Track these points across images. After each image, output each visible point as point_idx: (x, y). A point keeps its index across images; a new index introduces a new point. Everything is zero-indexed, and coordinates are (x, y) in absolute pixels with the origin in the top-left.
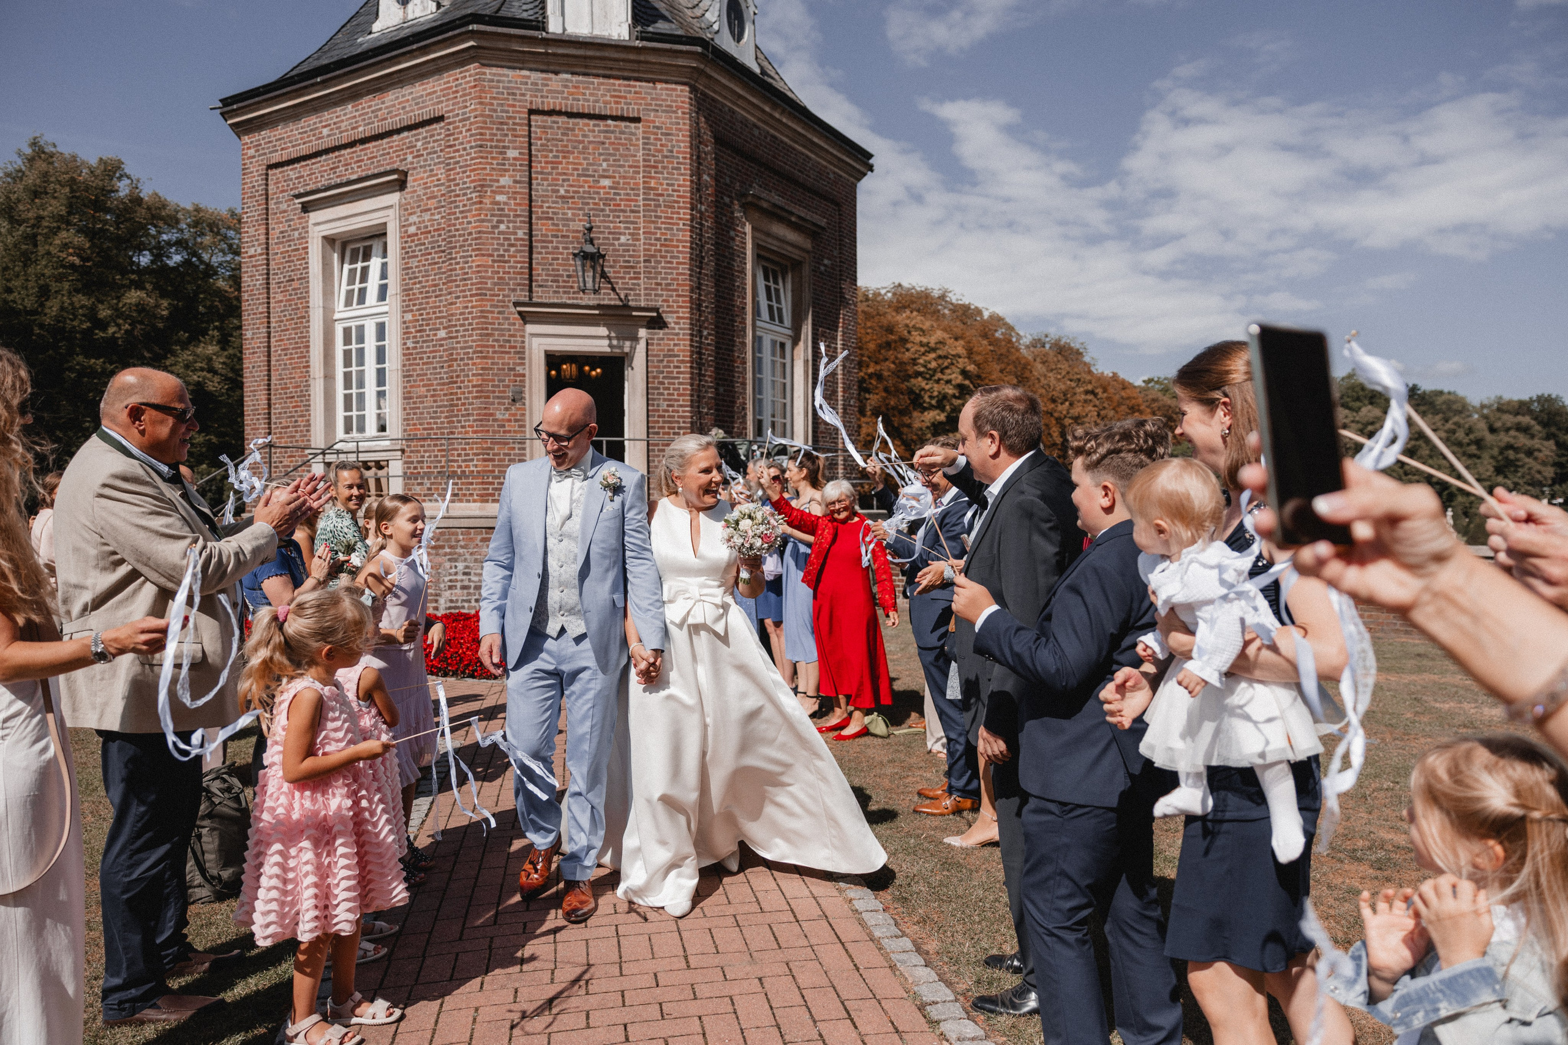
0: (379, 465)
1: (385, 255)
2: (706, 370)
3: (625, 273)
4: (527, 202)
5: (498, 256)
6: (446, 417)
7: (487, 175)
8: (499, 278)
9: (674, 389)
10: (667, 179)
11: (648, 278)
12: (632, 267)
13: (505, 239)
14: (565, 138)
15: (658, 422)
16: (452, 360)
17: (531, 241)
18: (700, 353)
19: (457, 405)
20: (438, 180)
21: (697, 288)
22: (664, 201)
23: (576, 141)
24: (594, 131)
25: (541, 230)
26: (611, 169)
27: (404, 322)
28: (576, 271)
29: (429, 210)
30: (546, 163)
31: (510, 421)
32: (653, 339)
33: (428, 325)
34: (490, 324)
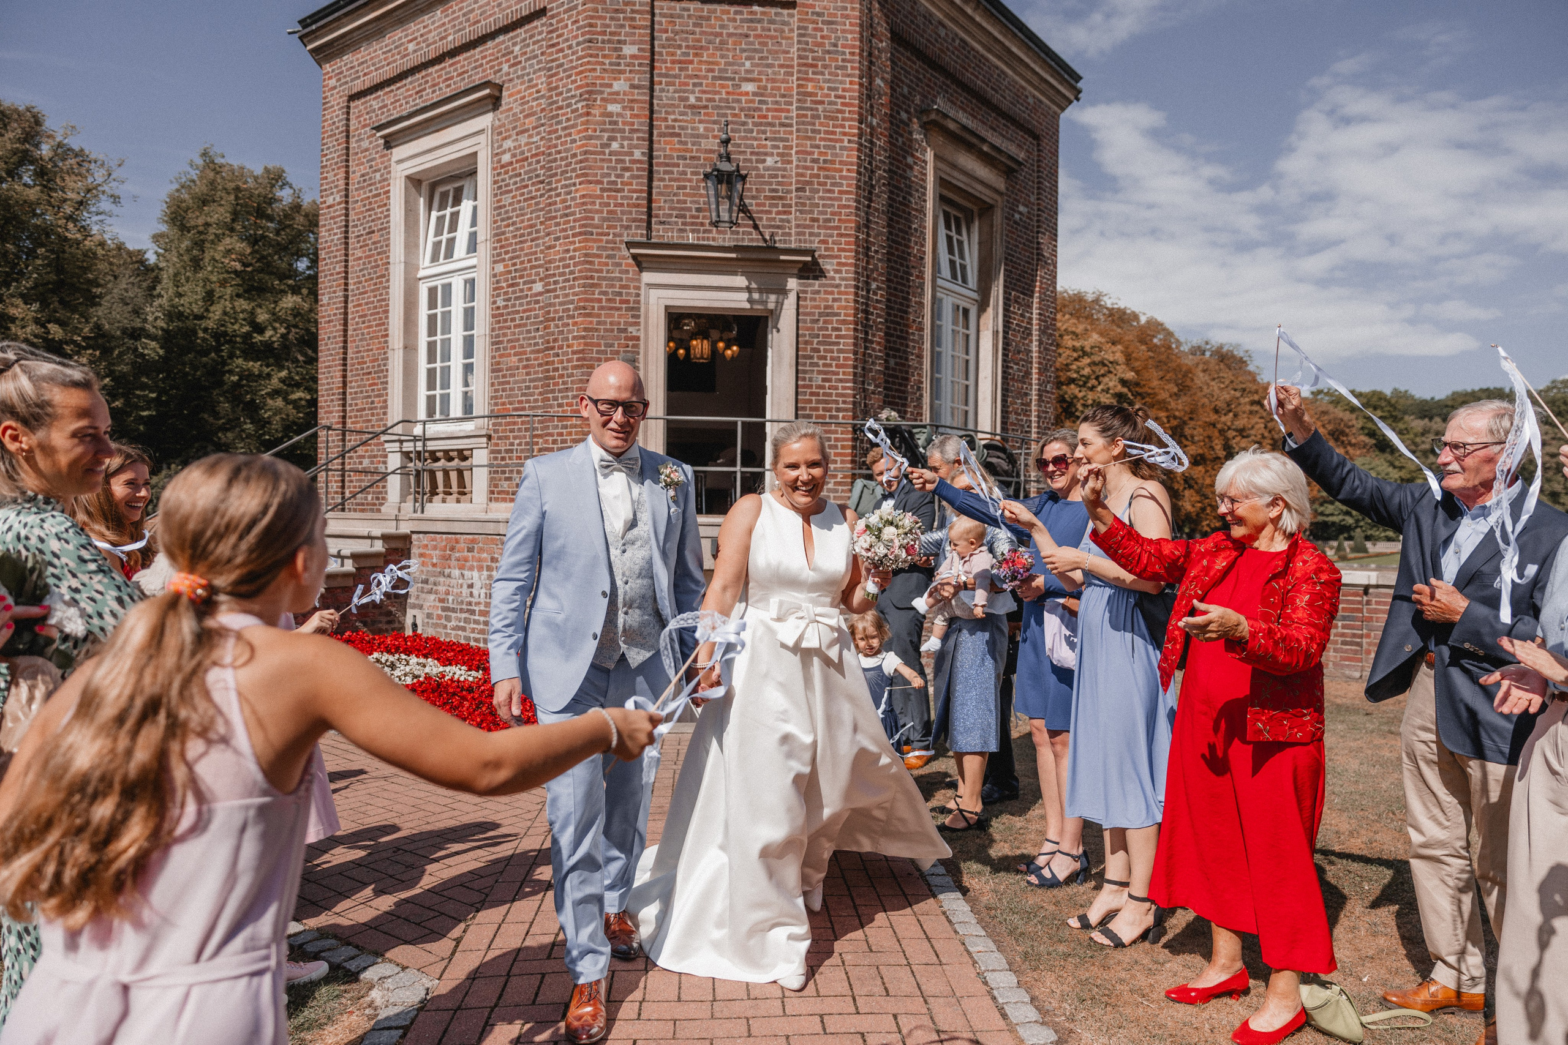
0: (463, 455)
1: (475, 195)
2: (874, 335)
3: (771, 205)
4: (647, 113)
5: (609, 183)
6: (540, 394)
7: (597, 78)
8: (609, 212)
9: (832, 359)
10: (829, 81)
11: (801, 212)
12: (781, 198)
13: (618, 161)
14: (698, 30)
15: (810, 401)
16: (548, 320)
17: (651, 165)
18: (866, 312)
19: (553, 378)
20: (538, 92)
21: (865, 226)
22: (824, 111)
23: (712, 34)
24: (735, 20)
25: (664, 150)
26: (756, 70)
27: (495, 276)
28: (709, 203)
29: (527, 130)
30: (673, 62)
32: (806, 292)
33: (521, 277)
34: (597, 271)
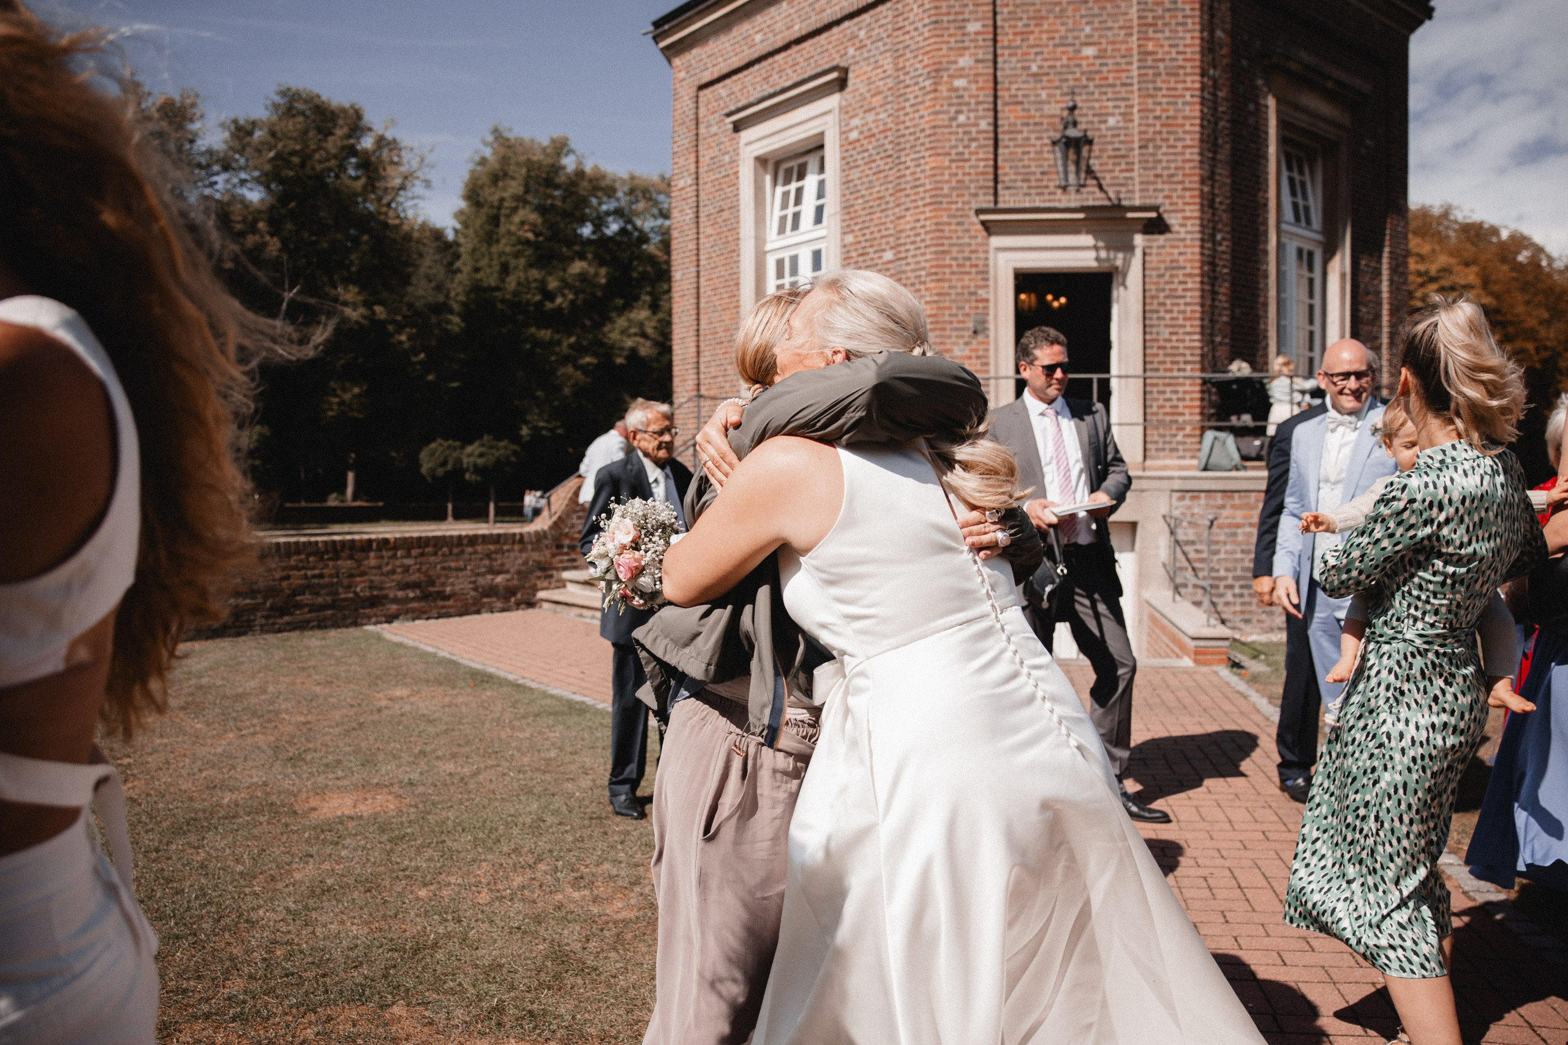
1: (822, 169)
2: (1220, 286)
3: (1114, 164)
4: (991, 85)
5: (957, 154)
7: (944, 56)
8: (958, 182)
9: (1179, 312)
10: (1169, 38)
11: (1145, 169)
12: (1123, 156)
13: (965, 133)
14: (1038, 1)
15: (1157, 355)
17: (996, 133)
18: (1213, 264)
20: (884, 72)
21: (1209, 178)
22: (1166, 68)
23: (1052, 3)
25: (1009, 118)
26: (1096, 34)
27: (845, 246)
28: (1056, 165)
29: (874, 108)
30: (1015, 34)
31: (970, 358)
32: (1151, 247)
33: (871, 246)
34: (947, 238)
